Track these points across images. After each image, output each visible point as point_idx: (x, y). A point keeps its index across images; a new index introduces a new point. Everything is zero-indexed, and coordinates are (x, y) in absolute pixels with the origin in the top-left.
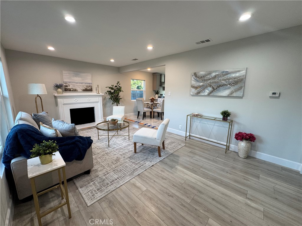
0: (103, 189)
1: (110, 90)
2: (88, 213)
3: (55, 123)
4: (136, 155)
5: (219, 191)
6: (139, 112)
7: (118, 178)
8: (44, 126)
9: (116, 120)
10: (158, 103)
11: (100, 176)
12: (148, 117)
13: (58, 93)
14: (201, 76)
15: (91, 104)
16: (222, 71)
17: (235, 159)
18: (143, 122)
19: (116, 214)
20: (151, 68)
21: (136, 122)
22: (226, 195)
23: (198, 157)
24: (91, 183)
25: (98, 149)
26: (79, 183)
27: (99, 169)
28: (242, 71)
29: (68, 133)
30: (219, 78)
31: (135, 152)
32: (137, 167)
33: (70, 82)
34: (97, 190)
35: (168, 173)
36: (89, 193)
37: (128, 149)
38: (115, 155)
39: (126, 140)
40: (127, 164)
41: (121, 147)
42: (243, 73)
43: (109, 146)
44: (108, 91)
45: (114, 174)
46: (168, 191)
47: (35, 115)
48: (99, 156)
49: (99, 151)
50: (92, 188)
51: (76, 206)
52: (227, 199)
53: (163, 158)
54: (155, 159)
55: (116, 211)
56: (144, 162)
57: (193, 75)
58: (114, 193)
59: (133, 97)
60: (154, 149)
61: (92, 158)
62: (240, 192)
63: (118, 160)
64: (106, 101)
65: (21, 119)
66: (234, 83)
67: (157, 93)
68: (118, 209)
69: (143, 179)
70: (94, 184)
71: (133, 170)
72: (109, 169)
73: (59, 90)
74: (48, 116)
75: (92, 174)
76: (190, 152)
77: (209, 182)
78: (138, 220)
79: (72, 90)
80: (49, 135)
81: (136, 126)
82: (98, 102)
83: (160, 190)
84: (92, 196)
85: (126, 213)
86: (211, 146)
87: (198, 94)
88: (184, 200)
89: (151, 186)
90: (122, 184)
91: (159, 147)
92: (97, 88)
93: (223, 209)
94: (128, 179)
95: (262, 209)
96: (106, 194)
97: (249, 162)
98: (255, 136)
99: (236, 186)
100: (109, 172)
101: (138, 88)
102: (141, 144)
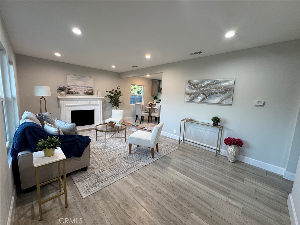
0: (97, 184)
1: (110, 94)
2: (83, 204)
3: (57, 122)
4: (131, 156)
5: (204, 191)
6: (137, 116)
7: (112, 176)
8: (48, 125)
9: (114, 122)
10: (156, 108)
11: (96, 173)
12: (146, 121)
13: (61, 95)
14: (195, 84)
15: (91, 107)
16: (213, 80)
17: (224, 163)
18: (140, 125)
19: (108, 206)
20: (150, 74)
21: (134, 125)
22: (211, 194)
23: (189, 160)
24: (87, 179)
25: (95, 149)
26: (75, 178)
27: (95, 167)
28: (231, 80)
29: (69, 131)
30: (211, 86)
31: (130, 153)
32: (131, 167)
33: (72, 86)
34: (92, 185)
35: (159, 173)
36: (85, 187)
37: (124, 150)
38: (111, 155)
39: (122, 142)
40: (121, 164)
41: (117, 148)
42: (232, 82)
43: (106, 147)
44: (108, 95)
45: (108, 171)
46: (157, 189)
47: (39, 115)
48: (96, 155)
49: (96, 151)
50: (88, 183)
51: (72, 198)
52: (210, 197)
53: (156, 159)
54: (148, 160)
55: (108, 203)
56: (138, 162)
57: (187, 83)
58: (107, 188)
59: (133, 101)
60: (149, 151)
61: (90, 157)
62: (224, 192)
63: (113, 159)
64: (106, 105)
65: (27, 118)
66: (223, 92)
67: (156, 98)
68: (110, 201)
69: (136, 177)
70: (90, 180)
71: (127, 169)
72: (104, 168)
73: (63, 92)
74: (51, 116)
75: (89, 171)
76: (183, 155)
77: (196, 182)
78: (128, 212)
79: (74, 92)
80: (52, 133)
81: (133, 129)
82: (98, 105)
83: (150, 187)
84: (88, 189)
85: (117, 205)
86: (203, 150)
87: (192, 100)
88: (171, 197)
89: (142, 184)
90: (115, 181)
91: (153, 149)
92: (98, 92)
93: (206, 205)
94: (121, 176)
95: (241, 207)
96: (100, 189)
97: (237, 166)
98: (243, 142)
99: (220, 186)
100: (105, 170)
101: (138, 93)
102: (137, 146)
